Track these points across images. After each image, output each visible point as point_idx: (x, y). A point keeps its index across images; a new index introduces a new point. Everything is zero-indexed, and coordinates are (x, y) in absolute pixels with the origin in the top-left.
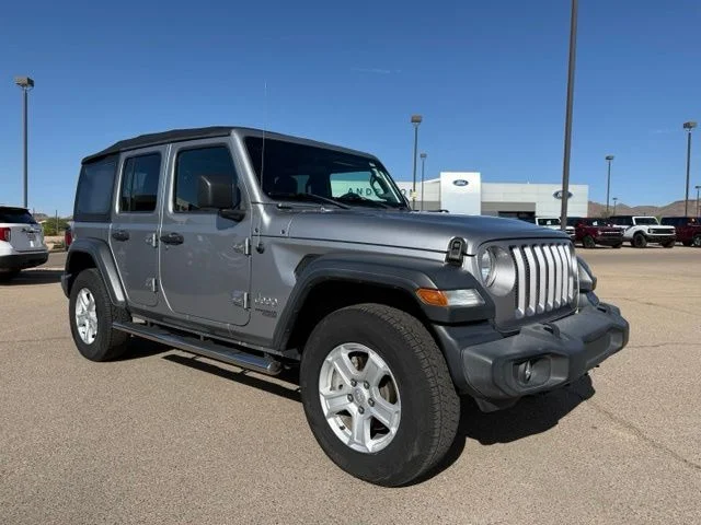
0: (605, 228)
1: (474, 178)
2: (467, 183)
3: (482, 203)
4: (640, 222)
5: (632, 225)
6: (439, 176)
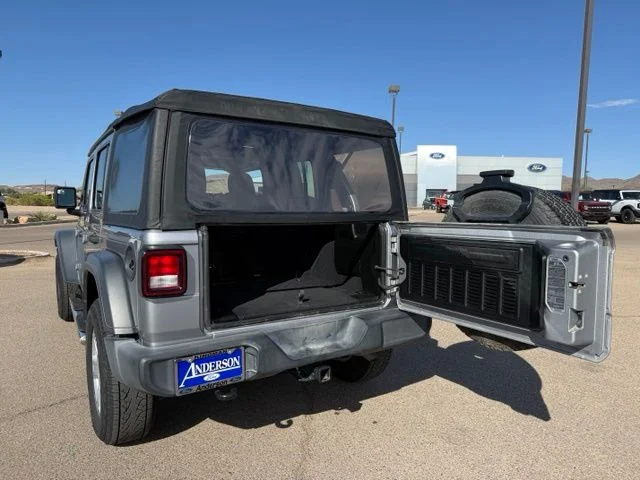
0: (592, 202)
1: (450, 151)
2: (443, 156)
3: (458, 175)
4: (627, 196)
5: (620, 199)
6: (416, 150)
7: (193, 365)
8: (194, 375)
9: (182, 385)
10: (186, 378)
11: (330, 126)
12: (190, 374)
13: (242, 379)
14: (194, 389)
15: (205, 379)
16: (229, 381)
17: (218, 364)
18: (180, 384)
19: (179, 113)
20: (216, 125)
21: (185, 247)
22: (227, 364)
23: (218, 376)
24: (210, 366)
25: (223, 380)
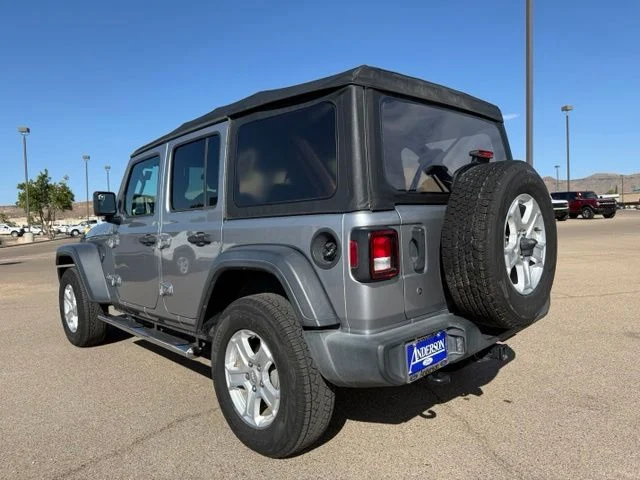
7: (415, 350)
8: (417, 360)
9: (410, 372)
10: (412, 363)
12: (414, 359)
13: (448, 362)
14: (419, 375)
15: (424, 364)
16: (439, 365)
17: (431, 347)
18: (409, 370)
19: (371, 90)
22: (437, 348)
23: (431, 360)
24: (426, 350)
25: (436, 364)
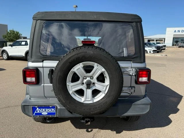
7: (38, 109)
8: (38, 112)
9: (34, 114)
10: (35, 112)
11: (104, 19)
12: (37, 111)
13: (56, 116)
14: (38, 116)
15: (42, 114)
16: (50, 116)
17: (47, 110)
18: (33, 114)
19: (39, 21)
20: (52, 23)
21: (39, 68)
22: (50, 110)
23: (47, 114)
24: (44, 110)
25: (49, 115)
